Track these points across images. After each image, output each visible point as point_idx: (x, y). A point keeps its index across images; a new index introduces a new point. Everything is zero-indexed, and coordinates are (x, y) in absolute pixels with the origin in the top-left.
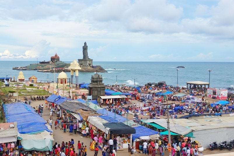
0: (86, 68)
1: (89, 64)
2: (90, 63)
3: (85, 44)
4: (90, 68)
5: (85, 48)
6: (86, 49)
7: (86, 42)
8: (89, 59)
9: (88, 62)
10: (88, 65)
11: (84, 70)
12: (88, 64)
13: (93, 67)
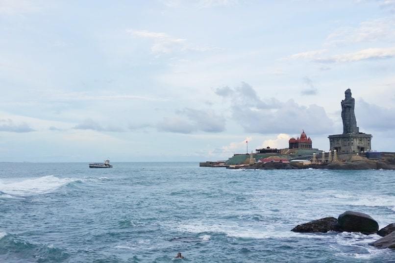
0: (346, 157)
1: (358, 147)
2: (361, 145)
3: (348, 93)
4: (361, 158)
5: (348, 105)
6: (349, 107)
7: (349, 90)
8: (360, 133)
9: (356, 143)
10: (357, 150)
11: (342, 164)
12: (356, 147)
13: (368, 155)
